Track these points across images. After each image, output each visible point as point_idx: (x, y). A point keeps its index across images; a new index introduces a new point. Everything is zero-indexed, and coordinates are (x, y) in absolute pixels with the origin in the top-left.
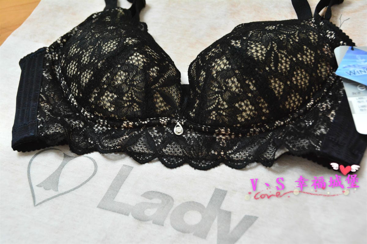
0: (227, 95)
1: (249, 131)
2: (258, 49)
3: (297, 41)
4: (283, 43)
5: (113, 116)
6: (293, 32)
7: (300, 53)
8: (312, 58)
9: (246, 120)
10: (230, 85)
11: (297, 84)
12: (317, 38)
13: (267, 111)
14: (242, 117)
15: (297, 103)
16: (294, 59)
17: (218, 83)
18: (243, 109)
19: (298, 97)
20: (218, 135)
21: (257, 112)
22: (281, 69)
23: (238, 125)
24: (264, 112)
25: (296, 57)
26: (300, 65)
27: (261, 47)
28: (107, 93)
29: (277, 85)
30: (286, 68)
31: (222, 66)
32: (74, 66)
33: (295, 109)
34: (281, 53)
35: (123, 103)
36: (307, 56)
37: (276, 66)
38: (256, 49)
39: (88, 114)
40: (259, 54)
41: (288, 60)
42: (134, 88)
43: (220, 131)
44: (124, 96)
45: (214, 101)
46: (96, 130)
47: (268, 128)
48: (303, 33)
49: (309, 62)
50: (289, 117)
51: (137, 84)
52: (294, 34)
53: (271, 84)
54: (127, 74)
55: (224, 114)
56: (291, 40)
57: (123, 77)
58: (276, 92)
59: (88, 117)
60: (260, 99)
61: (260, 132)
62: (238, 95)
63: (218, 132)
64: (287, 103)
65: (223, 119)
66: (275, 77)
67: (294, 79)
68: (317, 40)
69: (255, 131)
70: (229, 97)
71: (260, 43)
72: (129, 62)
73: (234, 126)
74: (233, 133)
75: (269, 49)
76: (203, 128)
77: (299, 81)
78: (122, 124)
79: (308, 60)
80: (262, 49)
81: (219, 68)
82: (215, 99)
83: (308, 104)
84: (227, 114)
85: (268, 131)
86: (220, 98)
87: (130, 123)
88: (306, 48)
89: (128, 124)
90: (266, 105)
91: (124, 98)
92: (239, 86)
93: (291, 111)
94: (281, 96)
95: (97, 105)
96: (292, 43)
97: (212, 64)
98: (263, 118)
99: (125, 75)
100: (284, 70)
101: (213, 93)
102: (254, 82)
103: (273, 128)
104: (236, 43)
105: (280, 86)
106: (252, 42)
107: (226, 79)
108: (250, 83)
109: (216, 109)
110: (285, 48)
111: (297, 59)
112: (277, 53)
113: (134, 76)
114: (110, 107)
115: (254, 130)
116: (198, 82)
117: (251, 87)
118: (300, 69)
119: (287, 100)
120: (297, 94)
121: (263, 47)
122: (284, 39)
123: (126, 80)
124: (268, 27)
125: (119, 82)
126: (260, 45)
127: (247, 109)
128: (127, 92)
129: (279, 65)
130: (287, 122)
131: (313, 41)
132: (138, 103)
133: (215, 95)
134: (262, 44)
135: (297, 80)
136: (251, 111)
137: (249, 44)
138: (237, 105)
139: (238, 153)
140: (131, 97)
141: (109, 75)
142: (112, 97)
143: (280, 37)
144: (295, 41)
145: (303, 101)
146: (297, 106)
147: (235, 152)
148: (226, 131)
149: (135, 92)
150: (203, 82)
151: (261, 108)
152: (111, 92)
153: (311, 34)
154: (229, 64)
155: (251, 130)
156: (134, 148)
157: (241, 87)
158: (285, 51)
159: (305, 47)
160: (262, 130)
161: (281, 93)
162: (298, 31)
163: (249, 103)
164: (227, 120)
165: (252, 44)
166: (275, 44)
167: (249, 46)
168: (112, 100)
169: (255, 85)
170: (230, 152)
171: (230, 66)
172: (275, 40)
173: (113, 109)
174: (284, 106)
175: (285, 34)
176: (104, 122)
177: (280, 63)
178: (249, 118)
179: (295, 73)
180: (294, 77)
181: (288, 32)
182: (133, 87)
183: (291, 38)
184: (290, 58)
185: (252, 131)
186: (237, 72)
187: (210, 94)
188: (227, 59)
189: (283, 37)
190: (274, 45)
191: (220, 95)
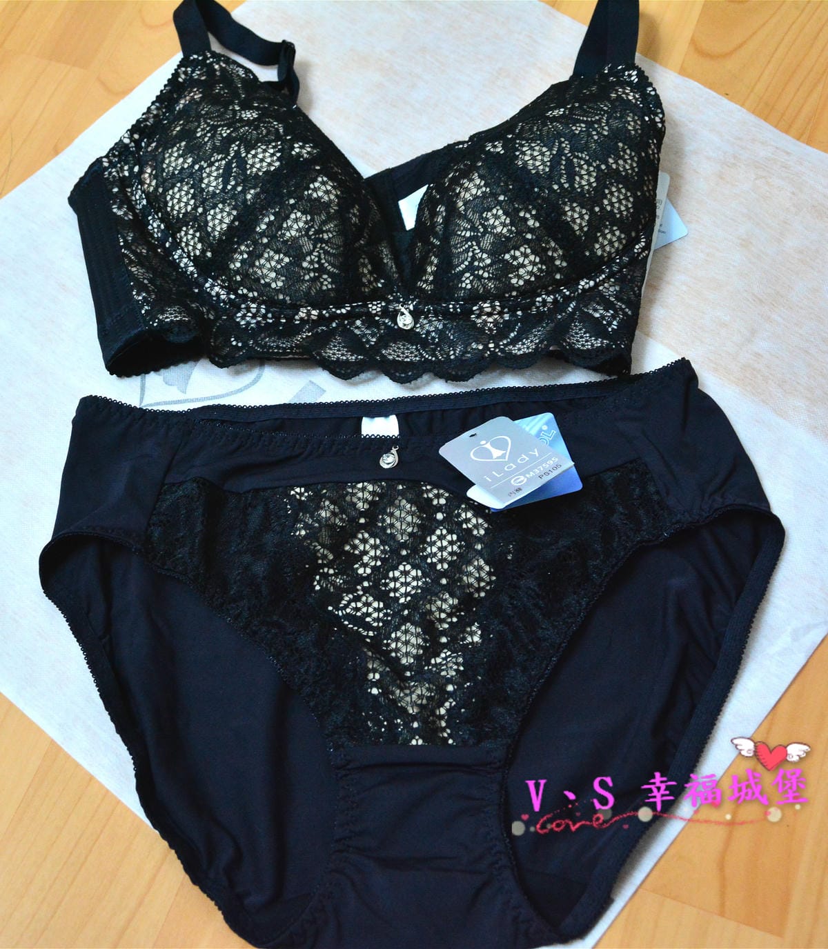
0: (487, 241)
1: (534, 303)
2: (536, 153)
3: (606, 133)
4: (581, 140)
5: (281, 297)
6: (597, 118)
7: (613, 156)
8: (635, 165)
9: (527, 282)
10: (491, 222)
11: (612, 211)
12: (639, 127)
13: (564, 264)
14: (519, 277)
15: (616, 245)
16: (603, 167)
17: (469, 221)
18: (519, 263)
19: (617, 233)
20: (479, 316)
21: (545, 265)
22: (582, 187)
23: (514, 293)
24: (558, 266)
25: (607, 163)
26: (615, 176)
27: (540, 151)
28: (268, 253)
29: (576, 216)
30: (590, 184)
31: (474, 191)
32: (186, 195)
33: (613, 255)
34: (577, 157)
35: (302, 274)
36: (625, 161)
37: (571, 180)
38: (531, 155)
39: (223, 292)
40: (538, 163)
41: (592, 169)
42: (324, 245)
43: (481, 309)
44: (305, 260)
45: (466, 255)
46: (243, 323)
47: (568, 293)
48: (616, 118)
49: (630, 171)
50: (603, 272)
51: (329, 238)
52: (599, 122)
53: (565, 213)
54: (309, 218)
55: (486, 275)
56: (594, 133)
57: (301, 224)
58: (576, 228)
59: (223, 297)
60: (548, 243)
61: (555, 301)
62: (508, 239)
63: (477, 309)
64: (597, 246)
65: (484, 286)
66: (572, 201)
67: (606, 202)
68: (639, 132)
69: (544, 302)
70: (492, 244)
71: (539, 142)
72: (311, 194)
73: (507, 295)
74: (506, 310)
75: (555, 152)
76: (451, 306)
77: (617, 205)
78: (297, 314)
79: (628, 167)
80: (543, 154)
81: (468, 196)
82: (467, 251)
83: (637, 247)
84: (491, 275)
85: (568, 300)
86: (476, 248)
87: (314, 312)
88: (623, 147)
89: (309, 314)
90: (561, 252)
91: (305, 264)
92: (509, 222)
93: (606, 259)
94: (586, 234)
95: (246, 276)
96: (596, 137)
97: (455, 189)
98: (558, 277)
99: (305, 219)
100: (587, 187)
101: (462, 242)
102: (534, 212)
103: (576, 293)
104: (495, 147)
105: (581, 217)
106: (523, 142)
107: (483, 213)
108: (528, 216)
109: (471, 268)
110: (585, 148)
111: (608, 166)
112: (572, 158)
113: (324, 223)
114: (275, 280)
115: (543, 299)
116: (434, 225)
117: (531, 223)
118: (615, 184)
119: (597, 242)
120: (615, 228)
121: (544, 149)
122: (581, 131)
123: (308, 230)
124: (550, 112)
125: (293, 233)
126: (539, 147)
127: (526, 262)
128: (310, 253)
129: (575, 180)
130: (600, 281)
131: (633, 132)
132: (330, 274)
133: (467, 243)
134: (542, 144)
135: (612, 204)
136: (534, 266)
137: (517, 146)
138: (507, 257)
139: (520, 343)
140: (318, 262)
141: (272, 218)
142: (279, 262)
143: (574, 128)
144: (601, 134)
145: (627, 241)
146: (617, 250)
147: (514, 342)
148: (493, 307)
149: (326, 252)
150: (441, 224)
151: (553, 259)
152: (278, 252)
153: (629, 119)
154: (486, 185)
155: (538, 299)
156: (326, 353)
157: (512, 224)
158: (586, 153)
159: (620, 145)
160: (557, 298)
161: (586, 229)
162: (606, 116)
163: (529, 251)
164: (493, 286)
165: (523, 146)
166: (567, 142)
167: (518, 150)
168: (279, 266)
169: (536, 218)
170: (505, 342)
171: (488, 189)
172: (564, 135)
173: (280, 284)
174: (593, 252)
175: (583, 122)
176: (258, 309)
177: (578, 175)
178: (533, 279)
179: (607, 191)
180: (606, 198)
181: (589, 117)
182: (322, 244)
183: (595, 129)
184: (595, 165)
185: (539, 302)
186: (502, 198)
187: (458, 243)
188: (481, 177)
189: (579, 129)
190: (564, 145)
191: (474, 243)
